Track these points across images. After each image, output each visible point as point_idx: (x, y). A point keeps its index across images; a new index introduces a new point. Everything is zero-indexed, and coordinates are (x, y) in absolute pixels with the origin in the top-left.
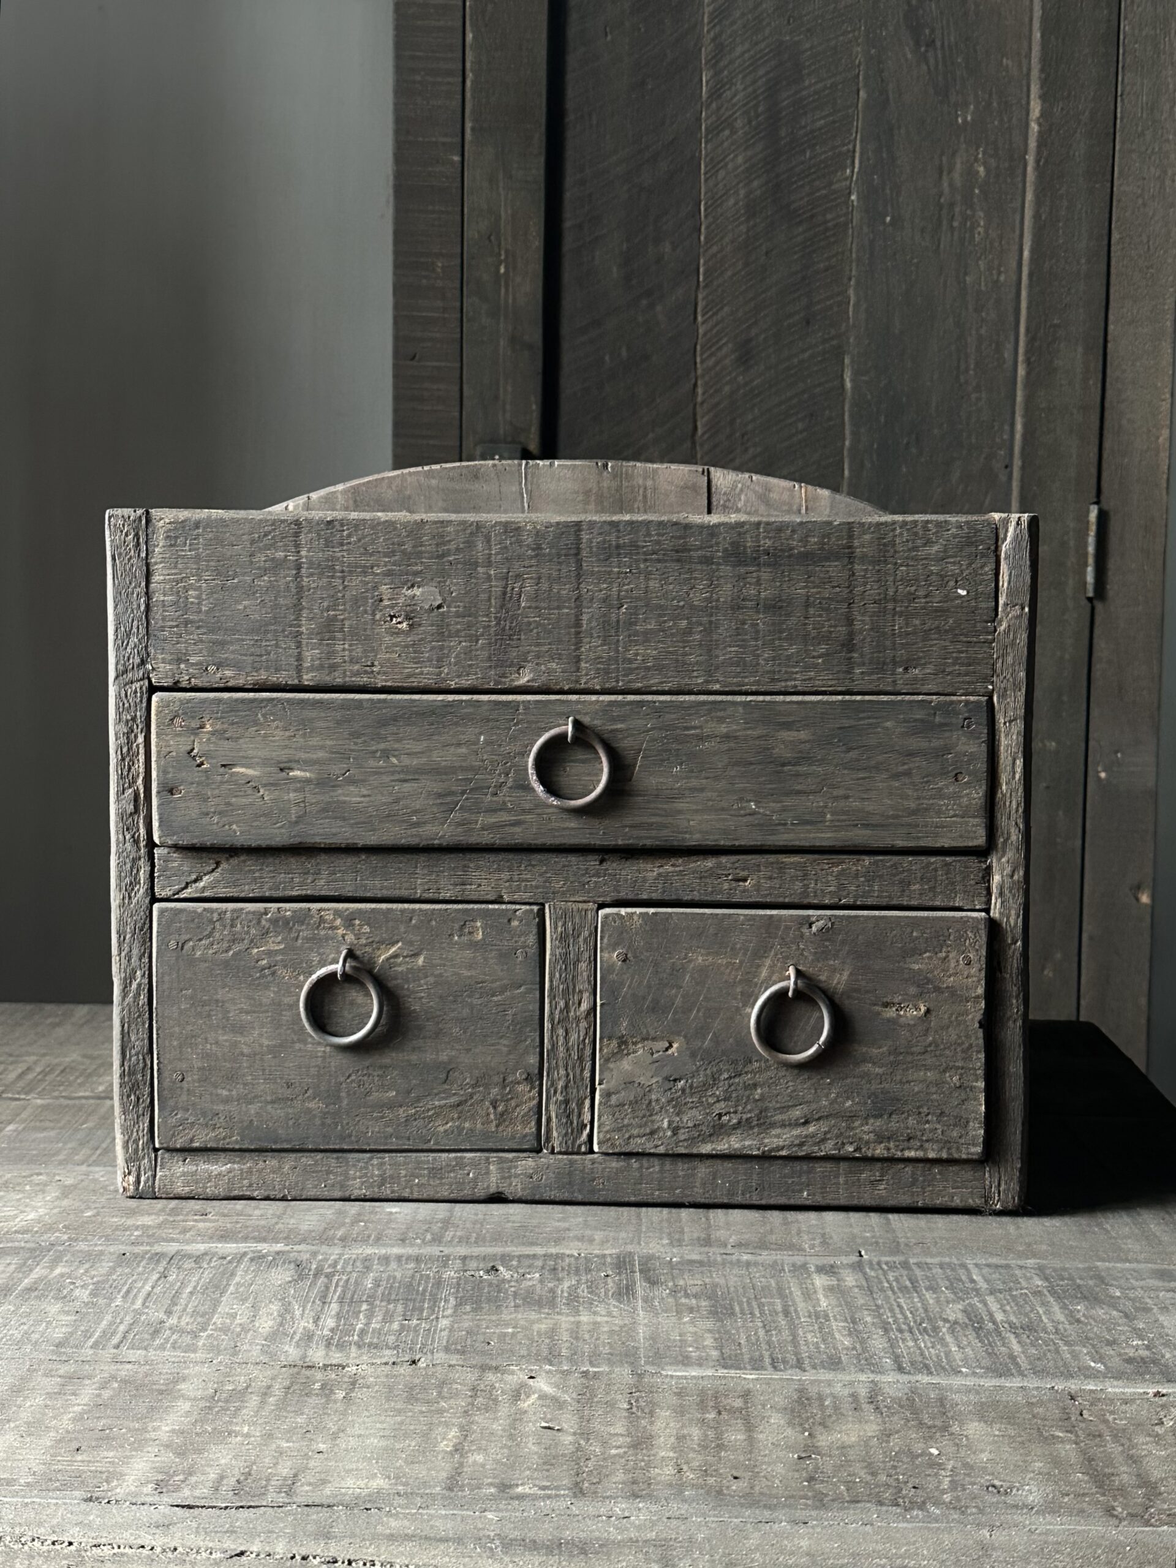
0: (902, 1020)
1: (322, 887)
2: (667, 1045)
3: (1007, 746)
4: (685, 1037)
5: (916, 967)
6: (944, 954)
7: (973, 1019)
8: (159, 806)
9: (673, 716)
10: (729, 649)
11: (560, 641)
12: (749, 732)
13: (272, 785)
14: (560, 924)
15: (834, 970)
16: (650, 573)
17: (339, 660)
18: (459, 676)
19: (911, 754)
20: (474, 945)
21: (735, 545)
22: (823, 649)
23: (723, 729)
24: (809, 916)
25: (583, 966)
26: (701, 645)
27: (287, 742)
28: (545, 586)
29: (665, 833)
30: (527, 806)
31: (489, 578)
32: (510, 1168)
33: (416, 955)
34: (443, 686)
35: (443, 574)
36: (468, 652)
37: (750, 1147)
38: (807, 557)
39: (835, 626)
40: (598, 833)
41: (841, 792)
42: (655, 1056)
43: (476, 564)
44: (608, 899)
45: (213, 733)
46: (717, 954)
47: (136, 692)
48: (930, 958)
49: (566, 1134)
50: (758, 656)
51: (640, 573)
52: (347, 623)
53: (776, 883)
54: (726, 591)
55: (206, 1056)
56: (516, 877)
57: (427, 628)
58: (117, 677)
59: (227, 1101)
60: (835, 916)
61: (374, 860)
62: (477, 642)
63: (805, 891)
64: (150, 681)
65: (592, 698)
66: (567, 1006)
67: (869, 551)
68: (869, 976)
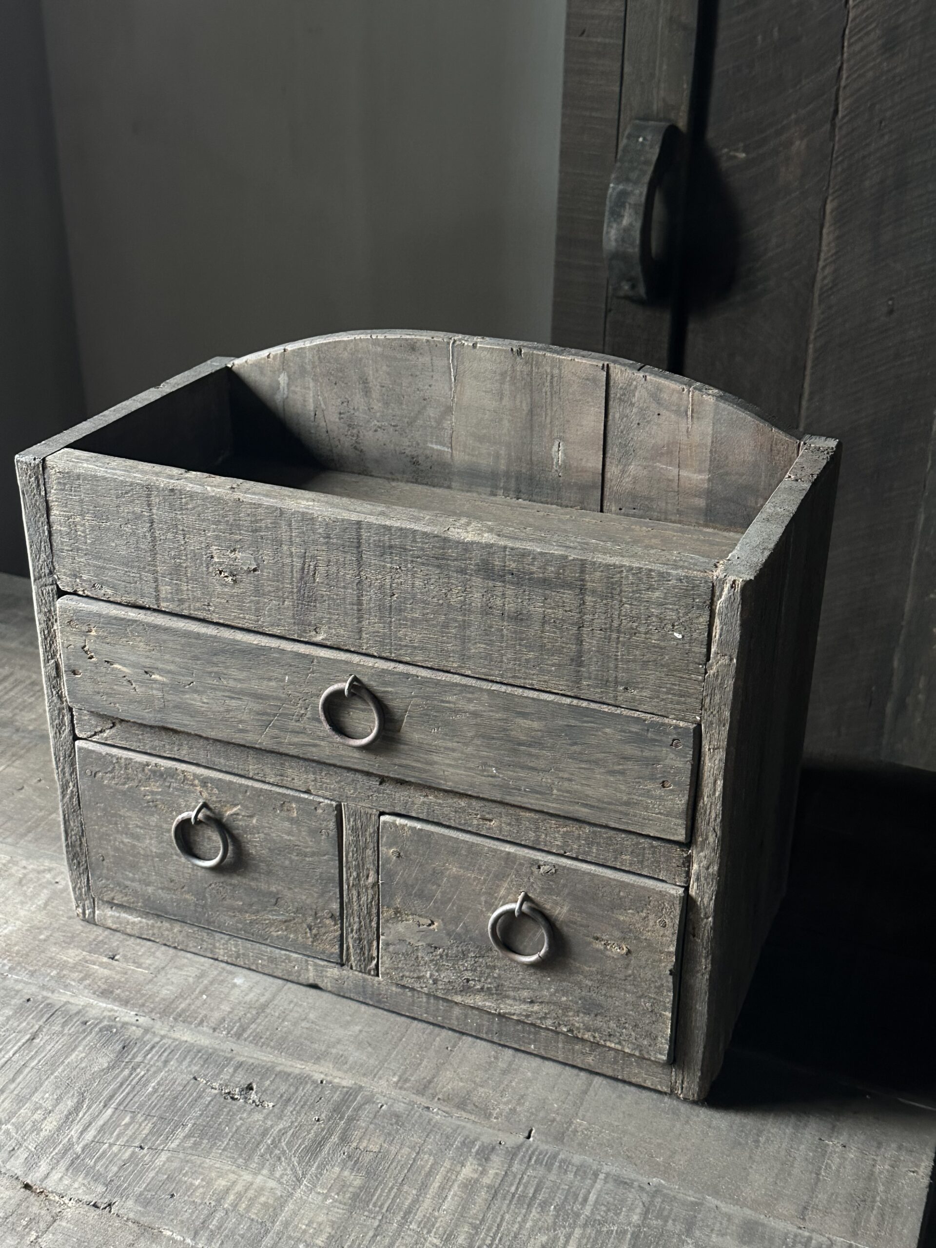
0: (608, 953)
1: (184, 753)
2: (430, 922)
3: (711, 767)
4: (443, 920)
5: (621, 918)
6: (645, 914)
7: (665, 967)
8: (67, 681)
9: (433, 690)
10: (479, 645)
11: (346, 614)
12: (491, 714)
13: (142, 683)
14: (352, 820)
15: (556, 903)
16: (416, 572)
17: (185, 596)
18: (272, 625)
19: (626, 758)
20: (292, 820)
21: (485, 562)
22: (556, 659)
23: (471, 707)
24: (538, 858)
25: (369, 852)
26: (456, 638)
27: (148, 654)
28: (333, 569)
29: (424, 776)
30: (321, 734)
31: (291, 555)
32: (322, 971)
33: (251, 816)
34: (260, 630)
35: (256, 545)
36: (277, 609)
37: (489, 1007)
38: (545, 582)
39: (567, 644)
41: (566, 775)
42: (421, 927)
43: (281, 542)
44: (387, 811)
45: (97, 637)
46: (468, 869)
47: (49, 593)
48: (632, 914)
49: (360, 960)
50: (502, 655)
51: (408, 571)
52: (189, 570)
53: (514, 828)
54: (477, 598)
55: (117, 849)
56: (319, 779)
57: (245, 583)
58: (36, 580)
59: (133, 880)
60: (560, 864)
61: (219, 746)
62: (284, 602)
63: (537, 840)
64: (58, 586)
65: (370, 662)
66: (358, 875)
67: (600, 587)
68: (584, 915)
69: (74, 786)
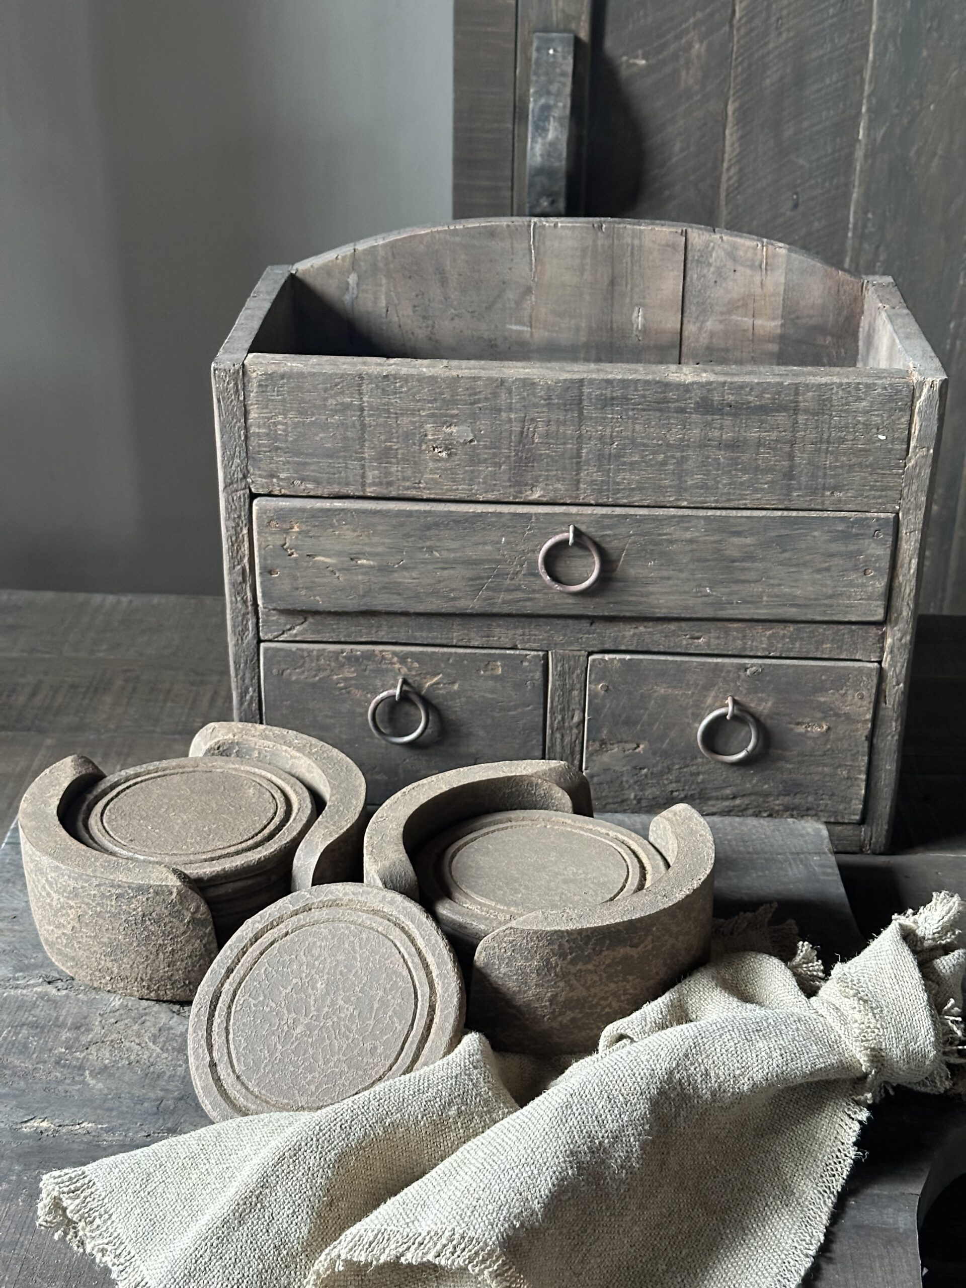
0: (809, 735)
1: (383, 635)
2: (635, 746)
3: (907, 549)
4: (649, 741)
5: (822, 699)
6: (843, 692)
7: (861, 735)
8: (261, 583)
9: (651, 526)
10: (696, 477)
11: (564, 469)
12: (707, 538)
13: (345, 570)
14: (559, 665)
15: (761, 700)
16: (637, 419)
17: (394, 478)
18: (486, 492)
19: (832, 555)
20: (496, 678)
21: (704, 399)
22: (769, 477)
23: (688, 535)
24: (745, 664)
25: (575, 693)
26: (674, 473)
28: (553, 428)
29: (640, 608)
30: (536, 588)
31: (510, 421)
33: (454, 683)
34: (473, 498)
35: (474, 417)
36: (494, 475)
38: (763, 409)
39: (780, 461)
40: (591, 607)
41: (776, 582)
42: (627, 753)
43: (499, 411)
44: (596, 649)
45: (299, 533)
46: (675, 687)
47: (240, 498)
48: (833, 694)
50: (718, 482)
51: (628, 419)
52: (400, 451)
53: (722, 641)
54: (696, 433)
56: (527, 633)
57: (461, 455)
58: (225, 488)
60: (765, 665)
61: (422, 620)
62: (500, 467)
63: (744, 647)
64: (250, 490)
65: (588, 510)
66: (563, 719)
67: (811, 405)
68: (787, 705)
69: (254, 691)
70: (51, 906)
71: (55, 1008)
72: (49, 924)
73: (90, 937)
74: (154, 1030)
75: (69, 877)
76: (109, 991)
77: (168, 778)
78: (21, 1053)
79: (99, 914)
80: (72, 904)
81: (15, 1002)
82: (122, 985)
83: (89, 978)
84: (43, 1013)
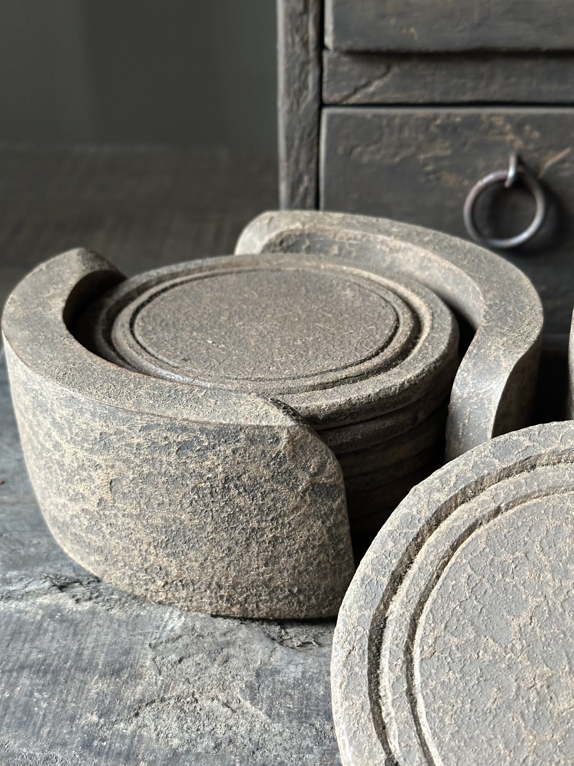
1: (494, 90)
69: (310, 181)
70: (61, 466)
71: (75, 634)
72: (59, 493)
73: (131, 516)
74: (247, 676)
75: (93, 415)
76: (160, 603)
77: (220, 278)
78: (21, 724)
79: (146, 478)
80: (99, 461)
81: (7, 624)
82: (184, 594)
83: (127, 581)
84: (55, 645)
